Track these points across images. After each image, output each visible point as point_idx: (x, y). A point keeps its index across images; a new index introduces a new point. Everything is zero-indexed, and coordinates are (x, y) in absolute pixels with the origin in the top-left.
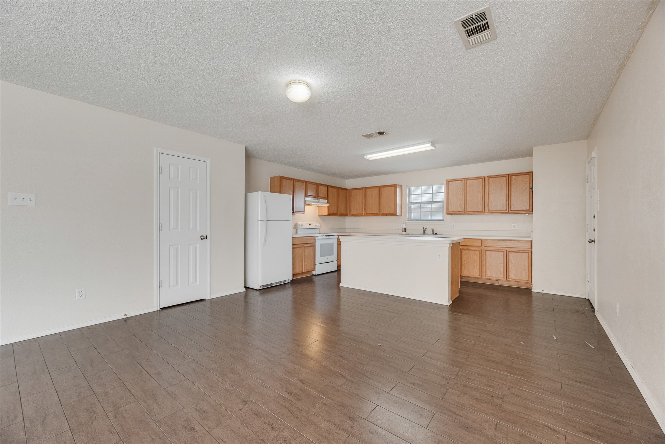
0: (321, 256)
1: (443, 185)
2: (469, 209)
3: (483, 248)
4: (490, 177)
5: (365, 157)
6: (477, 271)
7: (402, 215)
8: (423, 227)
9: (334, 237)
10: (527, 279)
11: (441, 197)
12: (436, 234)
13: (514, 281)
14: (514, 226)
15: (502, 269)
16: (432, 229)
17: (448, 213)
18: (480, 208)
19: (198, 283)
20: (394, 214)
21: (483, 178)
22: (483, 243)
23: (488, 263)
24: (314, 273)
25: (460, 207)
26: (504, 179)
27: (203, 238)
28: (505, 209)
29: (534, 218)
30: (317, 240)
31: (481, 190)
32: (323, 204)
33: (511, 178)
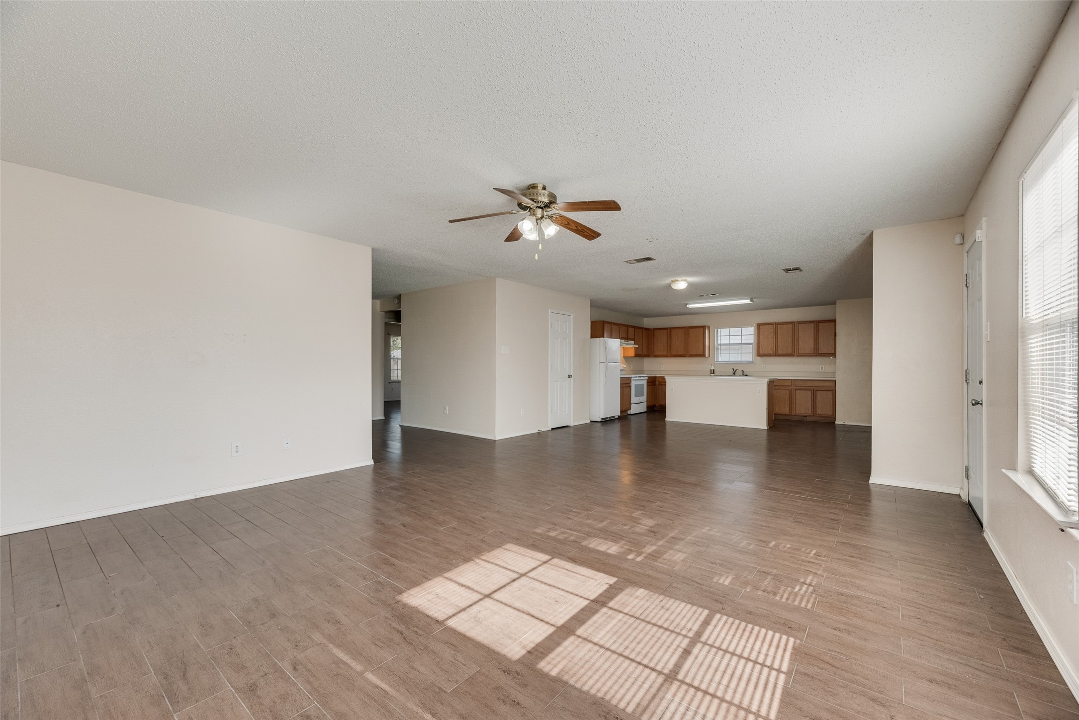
0: (636, 396)
1: (753, 328)
2: (780, 352)
3: (793, 387)
4: (799, 323)
5: (687, 306)
6: (787, 409)
7: (709, 356)
8: (733, 369)
9: (644, 378)
10: (832, 414)
11: (751, 339)
12: (746, 375)
13: (821, 416)
14: (822, 367)
15: (810, 405)
16: (742, 371)
17: (759, 355)
18: (790, 351)
19: (567, 412)
20: (703, 355)
21: (792, 323)
22: (793, 383)
23: (797, 401)
24: (629, 412)
25: (771, 350)
26: (812, 325)
27: (570, 376)
28: (813, 352)
29: (837, 361)
30: (632, 381)
31: (791, 335)
32: (631, 346)
33: (818, 324)
